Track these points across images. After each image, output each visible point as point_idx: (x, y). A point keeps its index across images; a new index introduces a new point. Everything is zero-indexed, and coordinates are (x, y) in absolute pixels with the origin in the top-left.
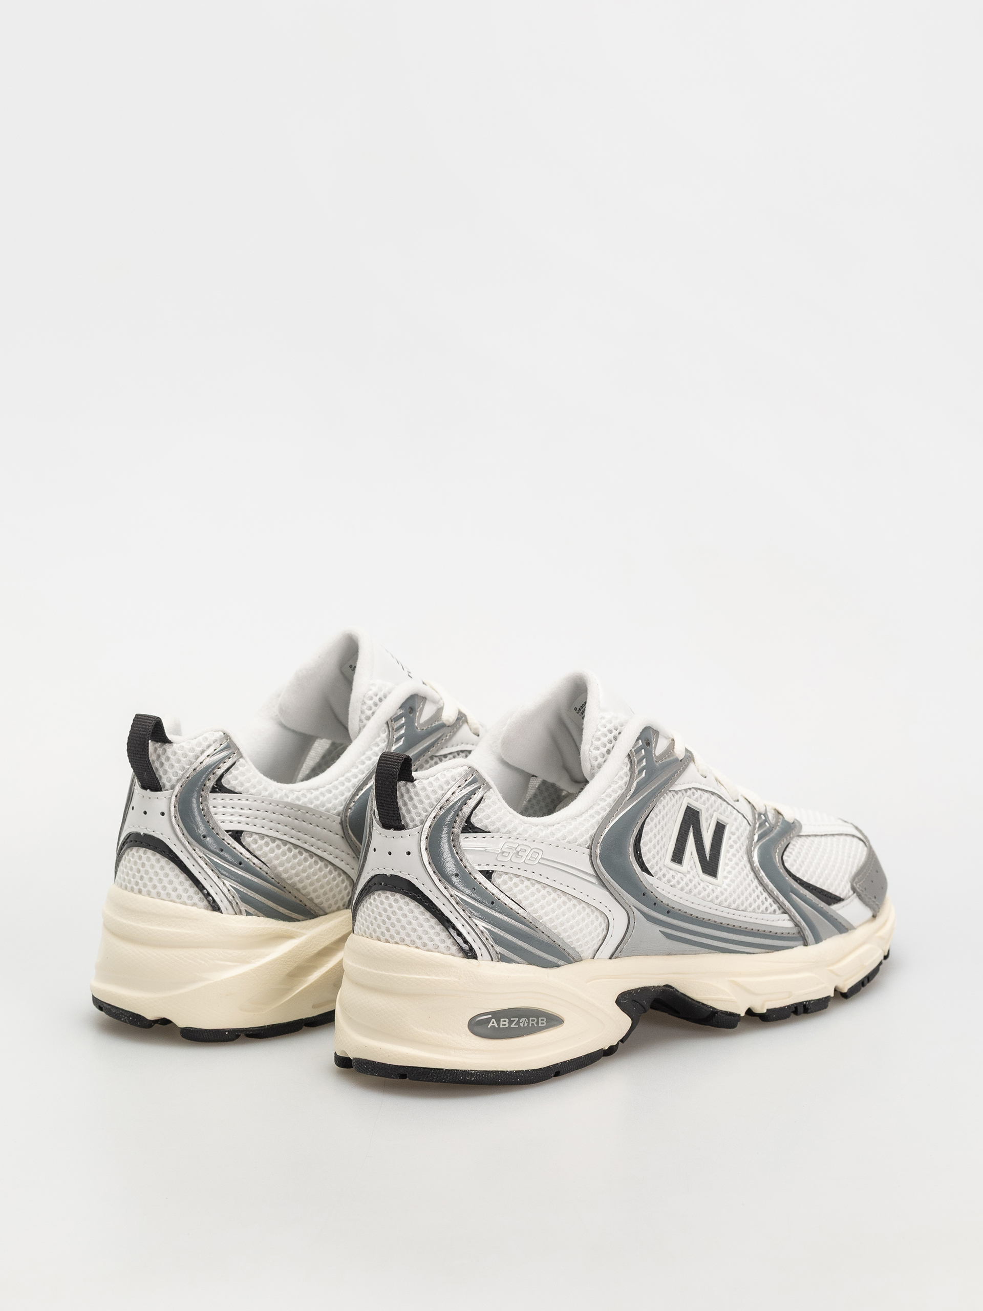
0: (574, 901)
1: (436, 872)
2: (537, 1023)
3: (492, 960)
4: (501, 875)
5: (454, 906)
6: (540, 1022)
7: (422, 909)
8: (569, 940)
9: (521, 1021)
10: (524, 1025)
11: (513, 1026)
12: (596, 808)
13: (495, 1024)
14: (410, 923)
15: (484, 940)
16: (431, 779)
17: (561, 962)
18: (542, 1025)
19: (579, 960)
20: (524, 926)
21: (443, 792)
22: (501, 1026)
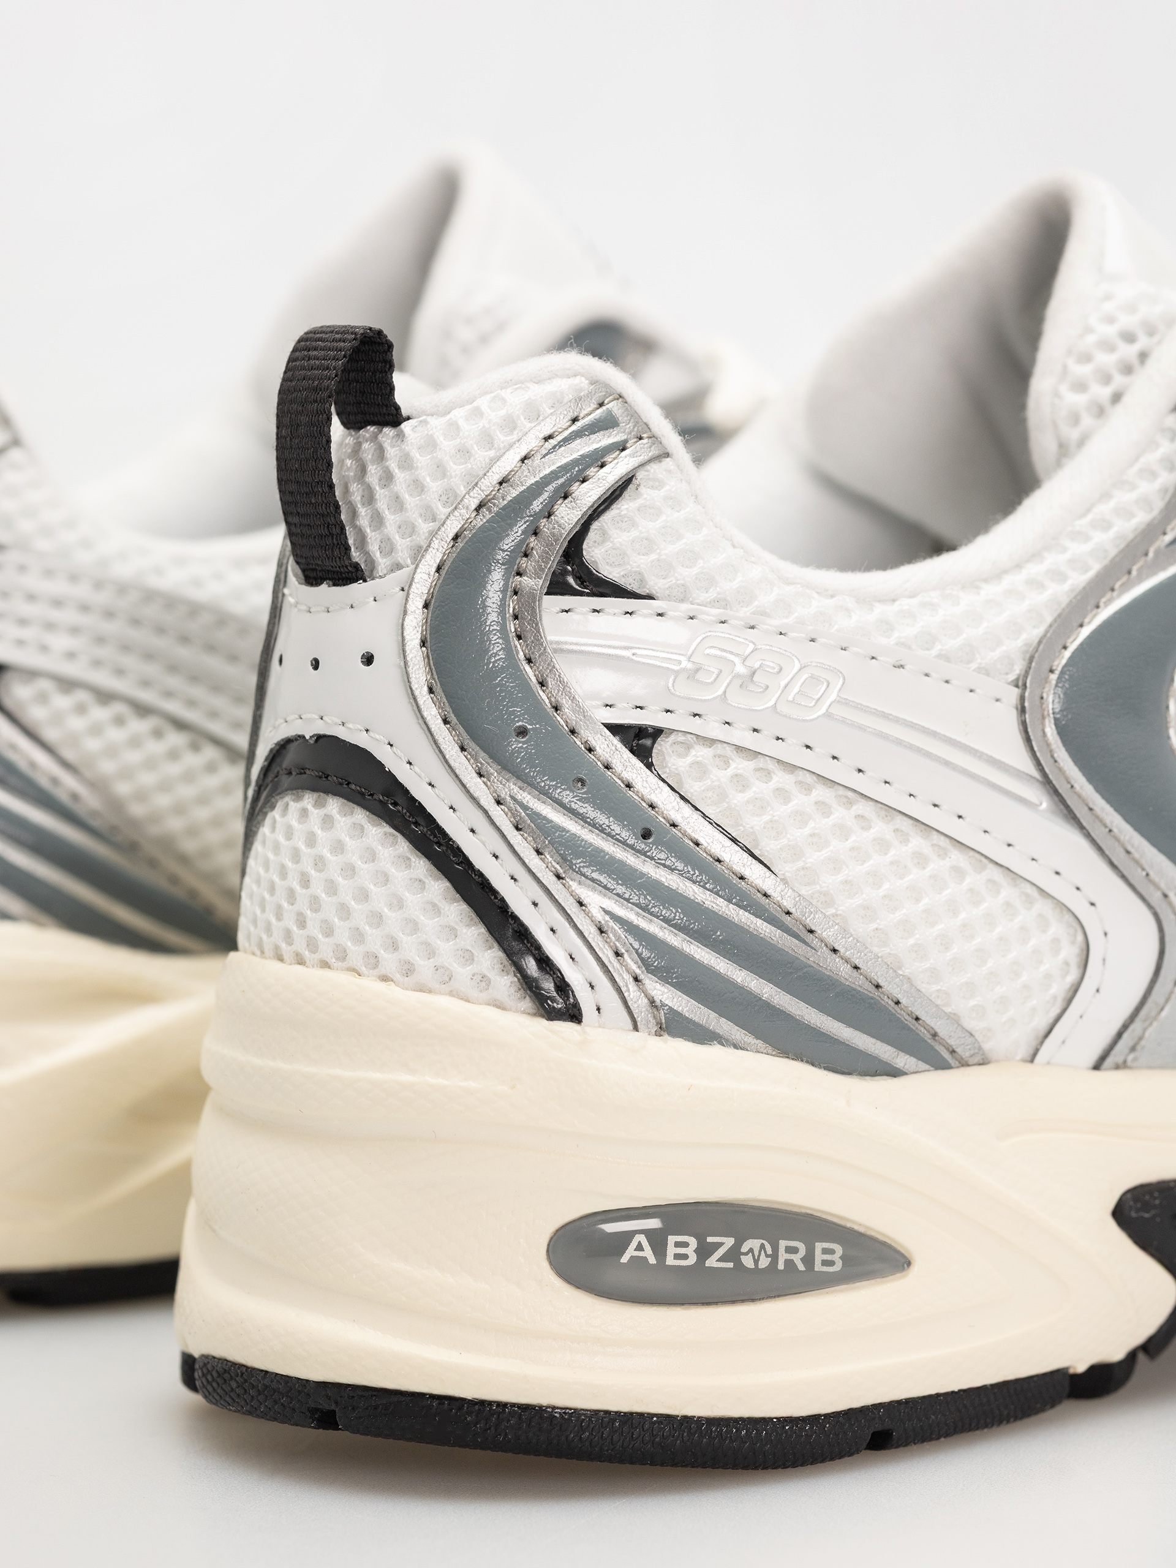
0: (957, 857)
1: (453, 718)
2: (809, 1260)
3: (636, 1028)
4: (689, 747)
5: (504, 836)
6: (819, 1257)
7: (403, 846)
8: (935, 987)
9: (744, 1249)
10: (756, 1262)
11: (712, 1262)
12: (1052, 560)
13: (648, 1253)
14: (364, 896)
15: (607, 955)
16: (458, 414)
17: (902, 1060)
18: (825, 1269)
19: (976, 1059)
20: (759, 922)
21: (492, 453)
22: (670, 1261)
